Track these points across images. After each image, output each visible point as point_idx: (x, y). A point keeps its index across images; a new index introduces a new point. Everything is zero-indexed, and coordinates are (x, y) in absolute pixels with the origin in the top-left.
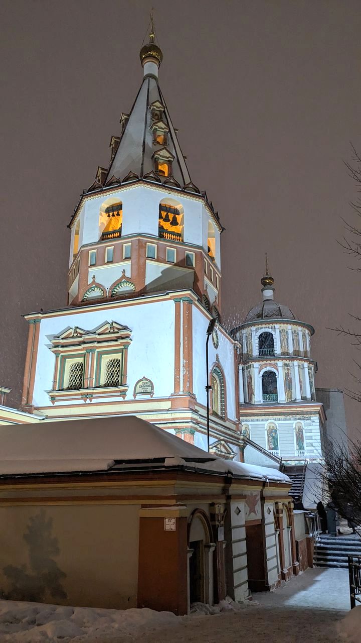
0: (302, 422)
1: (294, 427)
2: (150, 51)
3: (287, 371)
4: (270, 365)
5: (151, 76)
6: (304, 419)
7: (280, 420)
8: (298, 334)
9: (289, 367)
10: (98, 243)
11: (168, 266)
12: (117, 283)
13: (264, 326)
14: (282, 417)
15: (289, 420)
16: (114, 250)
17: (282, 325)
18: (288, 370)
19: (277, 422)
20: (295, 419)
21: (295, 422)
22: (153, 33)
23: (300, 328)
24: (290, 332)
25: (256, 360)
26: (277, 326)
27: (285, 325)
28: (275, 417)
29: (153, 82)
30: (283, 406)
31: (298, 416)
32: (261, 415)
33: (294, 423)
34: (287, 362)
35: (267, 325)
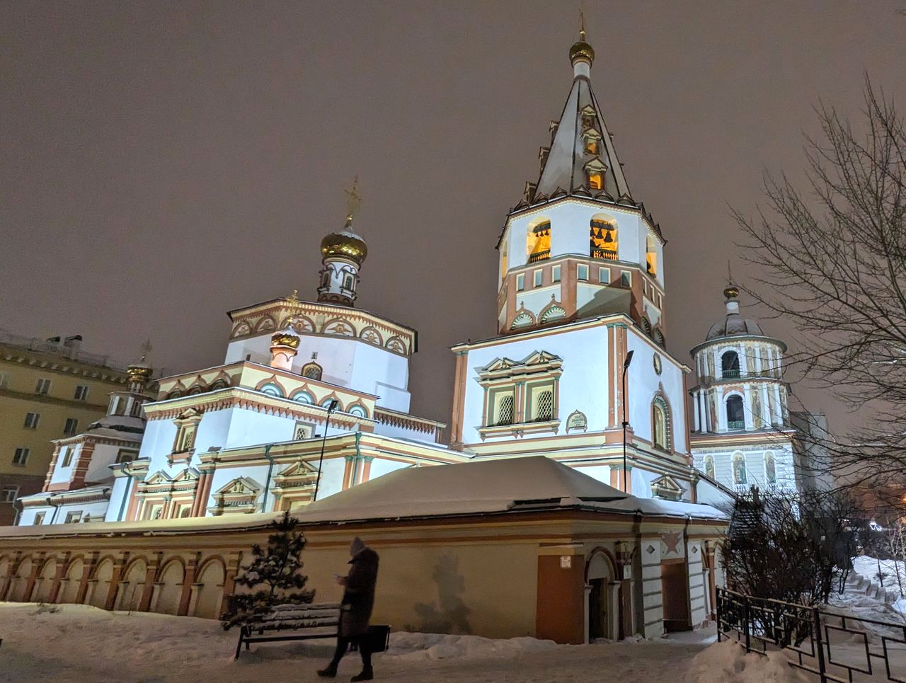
0: (773, 451)
1: (764, 457)
2: (580, 50)
3: (754, 395)
4: (735, 388)
5: (581, 77)
6: (774, 449)
7: (747, 450)
8: (767, 352)
9: (757, 390)
10: (526, 266)
11: (602, 287)
12: (547, 309)
13: (727, 344)
14: (750, 447)
15: (758, 449)
16: (543, 273)
17: (748, 342)
18: (756, 393)
19: (744, 453)
20: (765, 449)
21: (765, 452)
22: (583, 30)
23: (769, 345)
24: (757, 350)
25: (719, 383)
26: (742, 344)
27: (752, 342)
28: (742, 447)
29: (584, 84)
30: (751, 434)
31: (768, 445)
32: (727, 445)
33: (763, 453)
34: (755, 384)
35: (731, 343)
